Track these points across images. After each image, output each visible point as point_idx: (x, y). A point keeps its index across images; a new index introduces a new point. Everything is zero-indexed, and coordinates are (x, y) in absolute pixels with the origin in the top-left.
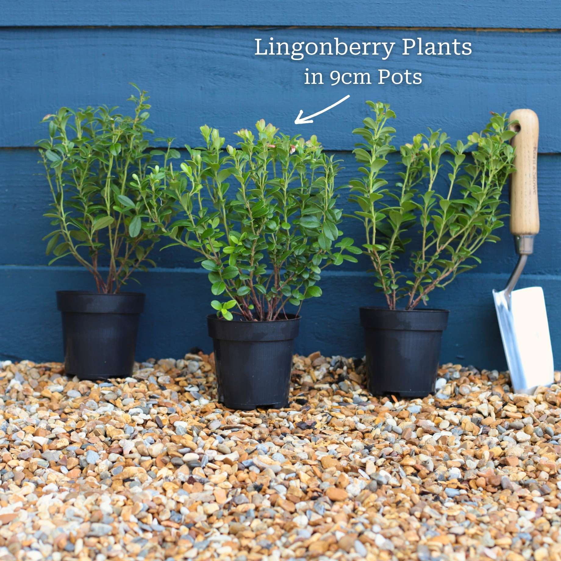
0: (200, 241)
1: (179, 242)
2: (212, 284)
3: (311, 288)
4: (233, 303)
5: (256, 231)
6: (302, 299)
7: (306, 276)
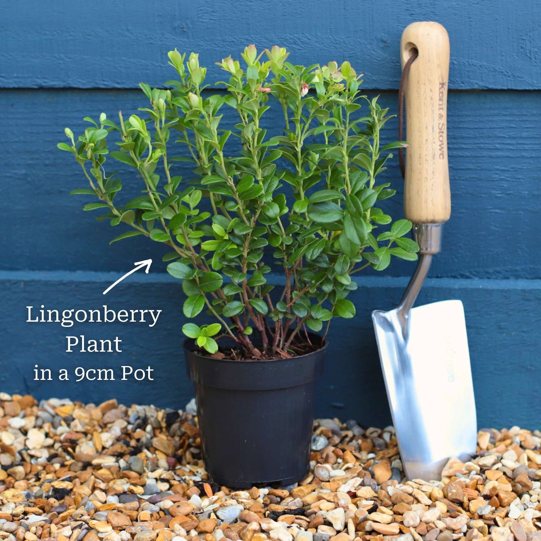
0: (168, 231)
1: (138, 231)
2: (185, 297)
3: (340, 301)
4: (216, 328)
5: (249, 219)
6: (328, 319)
7: (328, 288)
